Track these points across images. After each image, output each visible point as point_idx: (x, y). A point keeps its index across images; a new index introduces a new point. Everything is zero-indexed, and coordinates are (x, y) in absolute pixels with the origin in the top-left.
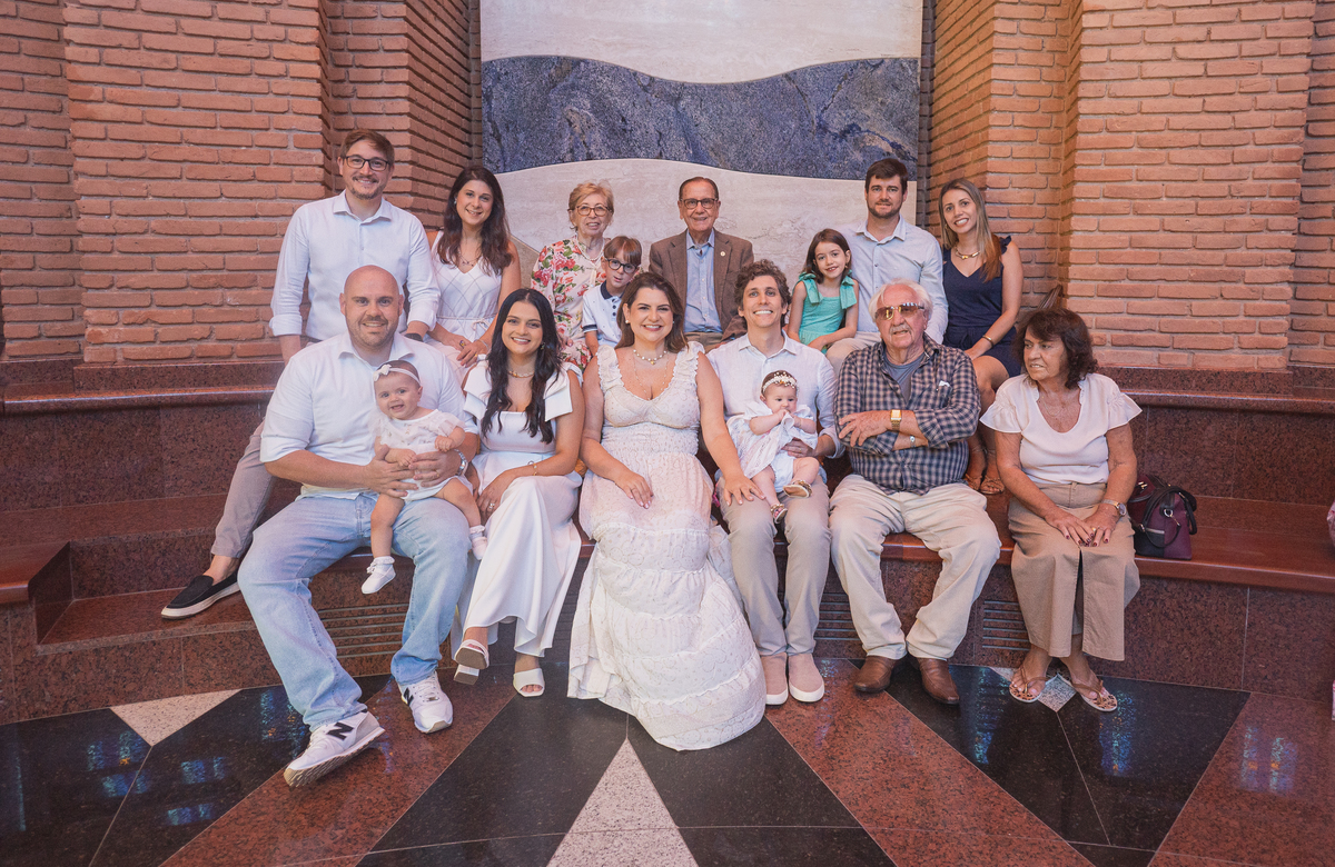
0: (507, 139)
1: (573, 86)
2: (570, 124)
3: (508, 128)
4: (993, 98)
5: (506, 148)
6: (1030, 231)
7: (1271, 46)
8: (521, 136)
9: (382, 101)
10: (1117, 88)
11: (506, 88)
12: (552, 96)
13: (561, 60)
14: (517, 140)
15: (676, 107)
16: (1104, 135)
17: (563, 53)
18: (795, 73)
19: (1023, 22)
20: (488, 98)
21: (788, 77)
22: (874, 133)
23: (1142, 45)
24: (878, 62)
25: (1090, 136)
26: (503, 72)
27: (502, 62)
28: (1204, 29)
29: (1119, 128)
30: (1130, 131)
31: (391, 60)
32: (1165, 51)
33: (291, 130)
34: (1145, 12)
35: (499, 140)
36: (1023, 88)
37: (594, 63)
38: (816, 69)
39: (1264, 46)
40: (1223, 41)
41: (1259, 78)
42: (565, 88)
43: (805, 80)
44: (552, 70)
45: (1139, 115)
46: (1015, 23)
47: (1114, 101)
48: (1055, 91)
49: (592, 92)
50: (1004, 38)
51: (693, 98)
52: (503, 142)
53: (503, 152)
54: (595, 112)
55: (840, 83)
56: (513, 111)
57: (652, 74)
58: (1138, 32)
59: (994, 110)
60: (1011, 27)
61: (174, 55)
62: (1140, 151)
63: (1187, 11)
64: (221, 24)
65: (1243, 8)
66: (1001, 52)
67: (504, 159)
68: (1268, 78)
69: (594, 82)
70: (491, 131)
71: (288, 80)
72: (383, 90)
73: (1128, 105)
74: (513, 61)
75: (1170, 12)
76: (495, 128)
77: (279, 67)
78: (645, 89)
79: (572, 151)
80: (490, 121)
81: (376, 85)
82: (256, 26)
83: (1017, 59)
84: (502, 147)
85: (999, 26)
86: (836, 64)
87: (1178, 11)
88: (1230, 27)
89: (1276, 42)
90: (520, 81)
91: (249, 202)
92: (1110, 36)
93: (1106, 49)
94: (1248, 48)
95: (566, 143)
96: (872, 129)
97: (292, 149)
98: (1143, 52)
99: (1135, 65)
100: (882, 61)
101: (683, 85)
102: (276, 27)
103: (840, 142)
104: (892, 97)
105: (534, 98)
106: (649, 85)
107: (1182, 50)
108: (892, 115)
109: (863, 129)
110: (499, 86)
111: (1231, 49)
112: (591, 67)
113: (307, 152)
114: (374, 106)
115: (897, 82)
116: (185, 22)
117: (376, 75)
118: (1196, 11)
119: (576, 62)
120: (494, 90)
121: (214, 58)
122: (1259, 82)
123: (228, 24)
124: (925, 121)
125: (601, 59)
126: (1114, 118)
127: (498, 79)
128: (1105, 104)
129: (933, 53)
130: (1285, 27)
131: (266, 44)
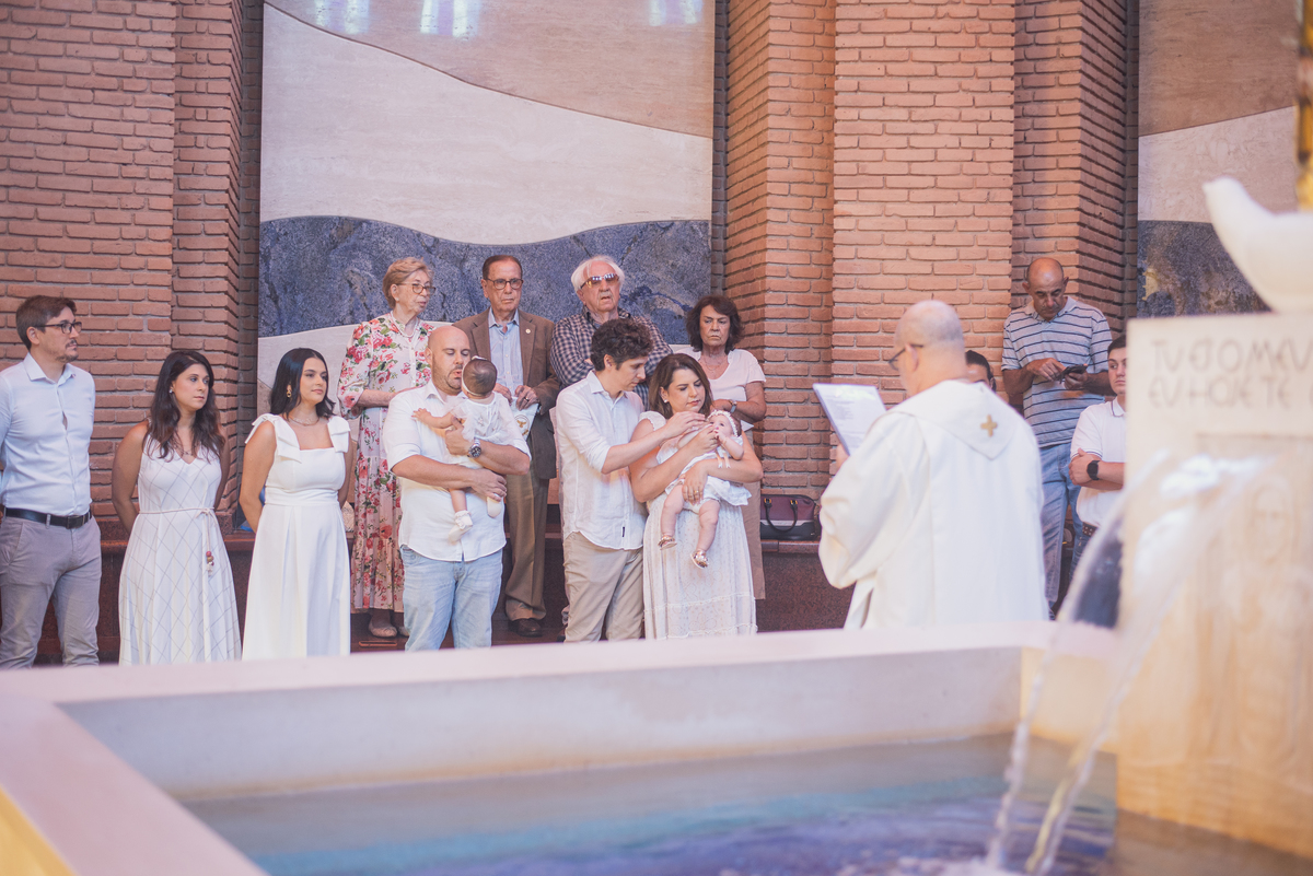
0: (284, 301)
1: (354, 247)
2: (351, 285)
3: (285, 289)
4: (768, 279)
5: (283, 311)
6: (805, 401)
7: (980, 252)
8: (299, 298)
9: (202, 280)
10: (864, 281)
11: (285, 248)
12: (332, 257)
13: (343, 221)
14: (294, 302)
15: (461, 268)
16: (855, 320)
17: (345, 214)
18: (583, 234)
19: (793, 212)
20: (266, 259)
21: (575, 238)
22: (665, 296)
23: (883, 246)
24: (668, 224)
25: (843, 321)
26: (282, 232)
27: (282, 223)
28: (930, 235)
29: (867, 315)
30: (876, 318)
31: (212, 243)
32: (899, 252)
33: (146, 315)
34: (883, 219)
35: (276, 302)
36: (795, 270)
37: (377, 224)
38: (604, 231)
39: (976, 252)
40: (946, 246)
41: (974, 278)
42: (346, 249)
43: (593, 242)
44: (333, 231)
45: (882, 304)
46: (786, 213)
47: (863, 292)
48: (824, 274)
49: (374, 253)
50: (775, 226)
51: (478, 260)
52: (280, 303)
53: (280, 314)
54: (376, 274)
55: (630, 245)
56: (292, 272)
57: (437, 235)
58: (879, 235)
59: (769, 290)
60: (782, 216)
61: (60, 255)
62: (885, 335)
63: (917, 220)
64: (97, 227)
65: (959, 220)
66: (774, 238)
67: (281, 321)
68: (981, 278)
69: (376, 243)
70: (268, 292)
71: (145, 272)
72: (203, 270)
73: (873, 296)
74: (294, 221)
75: (903, 220)
76: (273, 290)
77: (140, 261)
78: (429, 250)
79: (352, 313)
80: (267, 282)
81: (197, 266)
82: (124, 227)
83: (788, 245)
84: (279, 309)
85: (771, 215)
86: (625, 226)
87: (910, 220)
88: (950, 234)
89: (984, 249)
90: (300, 242)
91: (110, 378)
92: (856, 237)
93: (854, 247)
94: (964, 253)
95: (346, 305)
96: (663, 292)
97: (147, 332)
98: (883, 252)
99: (878, 263)
100: (672, 223)
101: (468, 246)
102: (138, 228)
103: (630, 304)
104: (682, 259)
105: (314, 259)
106: (433, 246)
107: (914, 252)
108: (682, 278)
109: (653, 292)
110: (278, 247)
111: (951, 253)
112: (373, 227)
113: (158, 334)
114: (195, 285)
115: (688, 244)
116: (70, 227)
117: (199, 256)
118: (923, 221)
119: (359, 223)
120: (272, 251)
121: (89, 255)
122: (974, 281)
123: (103, 227)
124: (720, 280)
125: (385, 220)
126: (862, 306)
127: (277, 239)
128: (855, 294)
129: (726, 212)
130: (991, 237)
131: (130, 243)
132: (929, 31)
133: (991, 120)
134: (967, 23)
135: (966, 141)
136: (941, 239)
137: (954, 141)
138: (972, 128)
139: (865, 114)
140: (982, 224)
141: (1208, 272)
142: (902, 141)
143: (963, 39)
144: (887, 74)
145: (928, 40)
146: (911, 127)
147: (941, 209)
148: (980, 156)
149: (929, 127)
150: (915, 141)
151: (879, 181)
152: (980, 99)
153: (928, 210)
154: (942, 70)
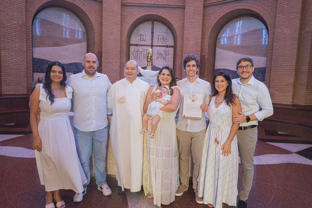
10: (6, 62)
16: (5, 67)
23: (8, 58)
25: (3, 67)
32: (11, 59)
34: (8, 54)
45: (9, 66)
58: (8, 56)
62: (9, 70)
65: (19, 56)
73: (7, 64)
87: (12, 55)
89: (23, 60)
92: (4, 56)
93: (4, 58)
94: (20, 60)
107: (13, 59)
122: (22, 64)
128: (5, 64)
132: (14, 30)
133: (23, 44)
134: (20, 31)
135: (20, 46)
136: (17, 58)
137: (18, 45)
138: (21, 44)
139: (5, 40)
140: (22, 57)
141: (42, 64)
142: (11, 44)
143: (19, 32)
144: (8, 35)
145: (14, 32)
146: (12, 43)
147: (17, 54)
148: (22, 48)
149: (15, 43)
150: (12, 45)
151: (8, 49)
152: (22, 41)
153: (15, 54)
154: (16, 36)
